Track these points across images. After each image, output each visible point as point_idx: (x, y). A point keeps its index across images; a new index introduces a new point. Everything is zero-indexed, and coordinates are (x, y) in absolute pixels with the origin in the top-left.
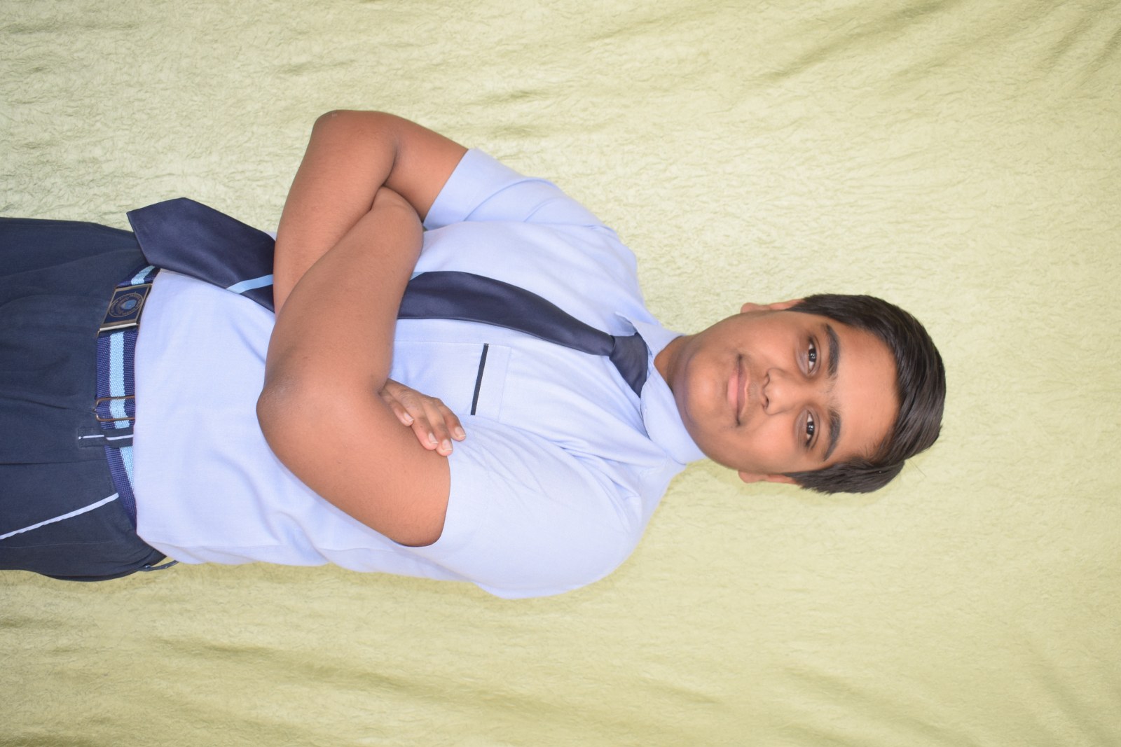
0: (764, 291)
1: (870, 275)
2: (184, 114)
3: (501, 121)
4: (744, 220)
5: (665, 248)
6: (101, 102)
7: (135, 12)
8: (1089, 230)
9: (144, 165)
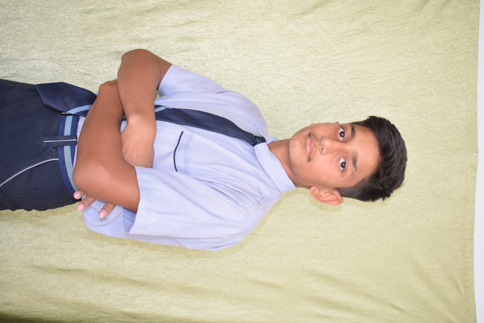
0: (297, 109)
1: (342, 101)
2: (39, 32)
3: (181, 35)
4: (288, 78)
5: (254, 91)
8: (437, 81)
9: (21, 55)
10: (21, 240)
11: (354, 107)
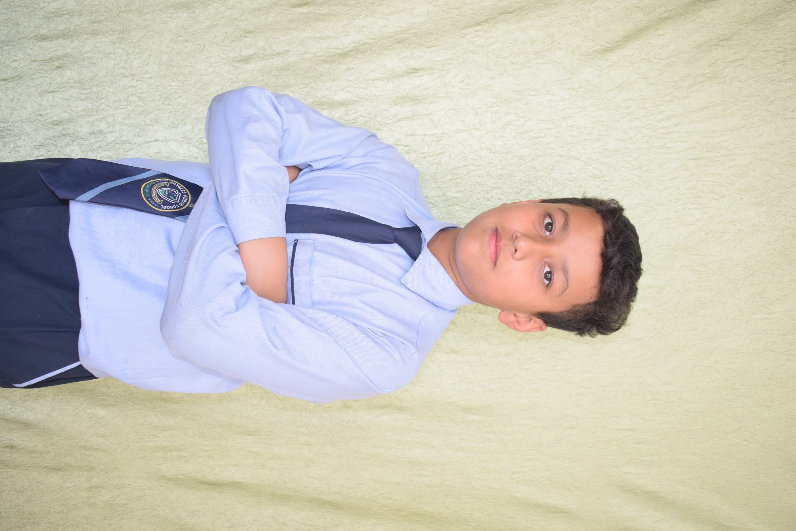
1: (677, 199)
2: (165, 95)
3: (399, 92)
4: (582, 161)
6: (104, 89)
7: (126, 22)
9: (137, 135)
10: (138, 437)
11: (696, 208)
